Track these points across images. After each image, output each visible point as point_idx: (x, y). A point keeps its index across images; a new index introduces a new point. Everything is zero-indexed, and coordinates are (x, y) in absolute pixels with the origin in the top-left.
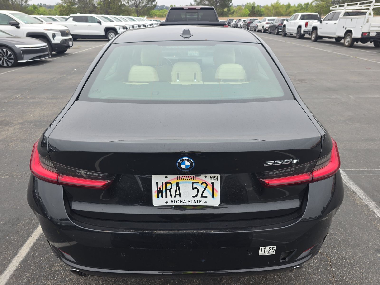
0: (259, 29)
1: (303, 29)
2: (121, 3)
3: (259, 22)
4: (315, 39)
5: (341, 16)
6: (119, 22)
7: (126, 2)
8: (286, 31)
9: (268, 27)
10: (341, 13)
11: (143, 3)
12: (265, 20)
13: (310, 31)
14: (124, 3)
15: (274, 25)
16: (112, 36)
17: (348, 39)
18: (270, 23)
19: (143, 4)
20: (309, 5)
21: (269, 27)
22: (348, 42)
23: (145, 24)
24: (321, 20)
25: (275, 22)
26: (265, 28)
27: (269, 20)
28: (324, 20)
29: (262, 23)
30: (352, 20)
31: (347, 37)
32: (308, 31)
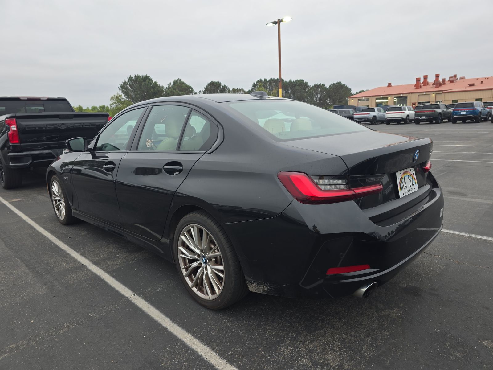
20: (106, 108)
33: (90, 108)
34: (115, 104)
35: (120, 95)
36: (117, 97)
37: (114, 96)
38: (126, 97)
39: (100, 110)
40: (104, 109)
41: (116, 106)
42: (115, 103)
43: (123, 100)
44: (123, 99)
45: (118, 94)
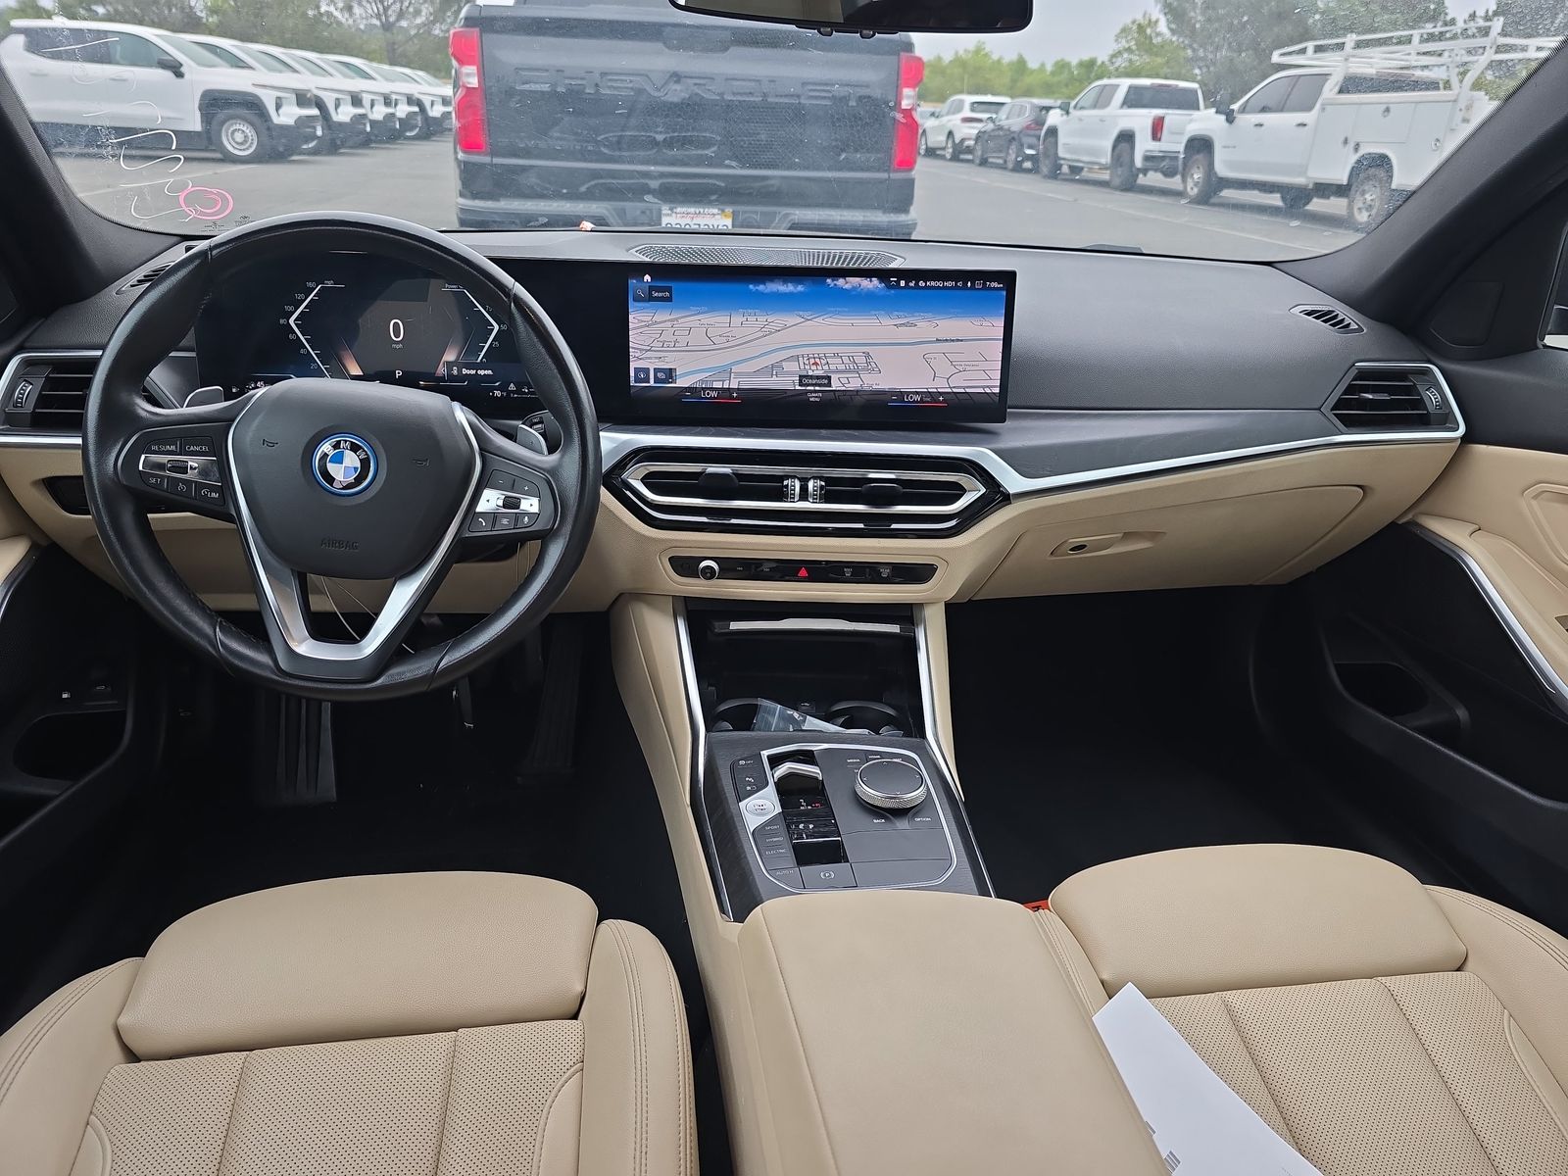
0: (930, 145)
1: (1144, 145)
2: (318, 7)
3: (933, 114)
4: (1200, 192)
5: (1331, 90)
6: (281, 72)
7: (341, 5)
8: (1061, 154)
9: (974, 137)
10: (1328, 77)
11: (417, 12)
12: (959, 108)
13: (1176, 158)
14: (332, 9)
15: (1000, 128)
16: (239, 137)
17: (1368, 197)
18: (979, 120)
19: (419, 21)
20: (1096, 68)
21: (978, 138)
22: (1370, 208)
23: (417, 96)
24: (1233, 107)
25: (1004, 117)
26: (957, 141)
27: (975, 106)
28: (1243, 110)
29: (945, 119)
30: (1387, 110)
31: (1363, 183)
32: (1163, 158)
33: (1049, 68)
34: (1126, 55)
35: (1154, 19)
36: (1141, 28)
37: (1134, 22)
38: (1171, 30)
39: (1078, 74)
40: (1091, 72)
41: (1131, 60)
42: (1129, 50)
43: (1159, 39)
44: (1158, 34)
45: (1147, 16)
